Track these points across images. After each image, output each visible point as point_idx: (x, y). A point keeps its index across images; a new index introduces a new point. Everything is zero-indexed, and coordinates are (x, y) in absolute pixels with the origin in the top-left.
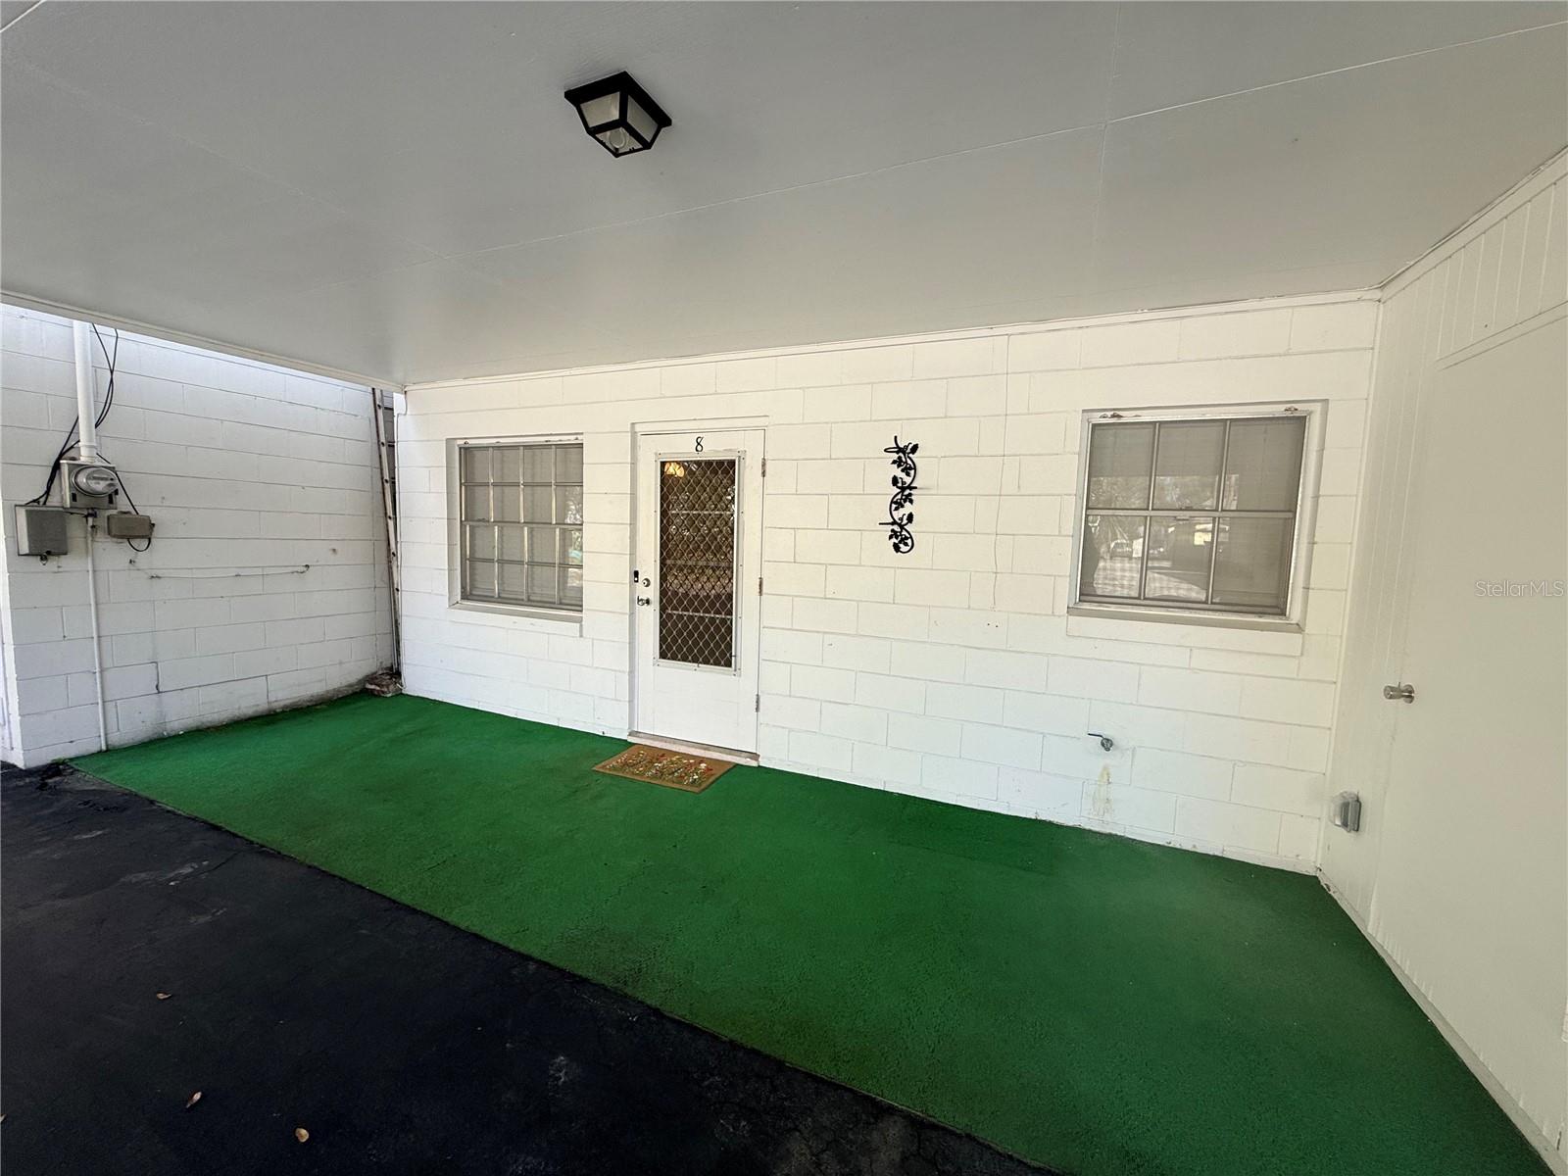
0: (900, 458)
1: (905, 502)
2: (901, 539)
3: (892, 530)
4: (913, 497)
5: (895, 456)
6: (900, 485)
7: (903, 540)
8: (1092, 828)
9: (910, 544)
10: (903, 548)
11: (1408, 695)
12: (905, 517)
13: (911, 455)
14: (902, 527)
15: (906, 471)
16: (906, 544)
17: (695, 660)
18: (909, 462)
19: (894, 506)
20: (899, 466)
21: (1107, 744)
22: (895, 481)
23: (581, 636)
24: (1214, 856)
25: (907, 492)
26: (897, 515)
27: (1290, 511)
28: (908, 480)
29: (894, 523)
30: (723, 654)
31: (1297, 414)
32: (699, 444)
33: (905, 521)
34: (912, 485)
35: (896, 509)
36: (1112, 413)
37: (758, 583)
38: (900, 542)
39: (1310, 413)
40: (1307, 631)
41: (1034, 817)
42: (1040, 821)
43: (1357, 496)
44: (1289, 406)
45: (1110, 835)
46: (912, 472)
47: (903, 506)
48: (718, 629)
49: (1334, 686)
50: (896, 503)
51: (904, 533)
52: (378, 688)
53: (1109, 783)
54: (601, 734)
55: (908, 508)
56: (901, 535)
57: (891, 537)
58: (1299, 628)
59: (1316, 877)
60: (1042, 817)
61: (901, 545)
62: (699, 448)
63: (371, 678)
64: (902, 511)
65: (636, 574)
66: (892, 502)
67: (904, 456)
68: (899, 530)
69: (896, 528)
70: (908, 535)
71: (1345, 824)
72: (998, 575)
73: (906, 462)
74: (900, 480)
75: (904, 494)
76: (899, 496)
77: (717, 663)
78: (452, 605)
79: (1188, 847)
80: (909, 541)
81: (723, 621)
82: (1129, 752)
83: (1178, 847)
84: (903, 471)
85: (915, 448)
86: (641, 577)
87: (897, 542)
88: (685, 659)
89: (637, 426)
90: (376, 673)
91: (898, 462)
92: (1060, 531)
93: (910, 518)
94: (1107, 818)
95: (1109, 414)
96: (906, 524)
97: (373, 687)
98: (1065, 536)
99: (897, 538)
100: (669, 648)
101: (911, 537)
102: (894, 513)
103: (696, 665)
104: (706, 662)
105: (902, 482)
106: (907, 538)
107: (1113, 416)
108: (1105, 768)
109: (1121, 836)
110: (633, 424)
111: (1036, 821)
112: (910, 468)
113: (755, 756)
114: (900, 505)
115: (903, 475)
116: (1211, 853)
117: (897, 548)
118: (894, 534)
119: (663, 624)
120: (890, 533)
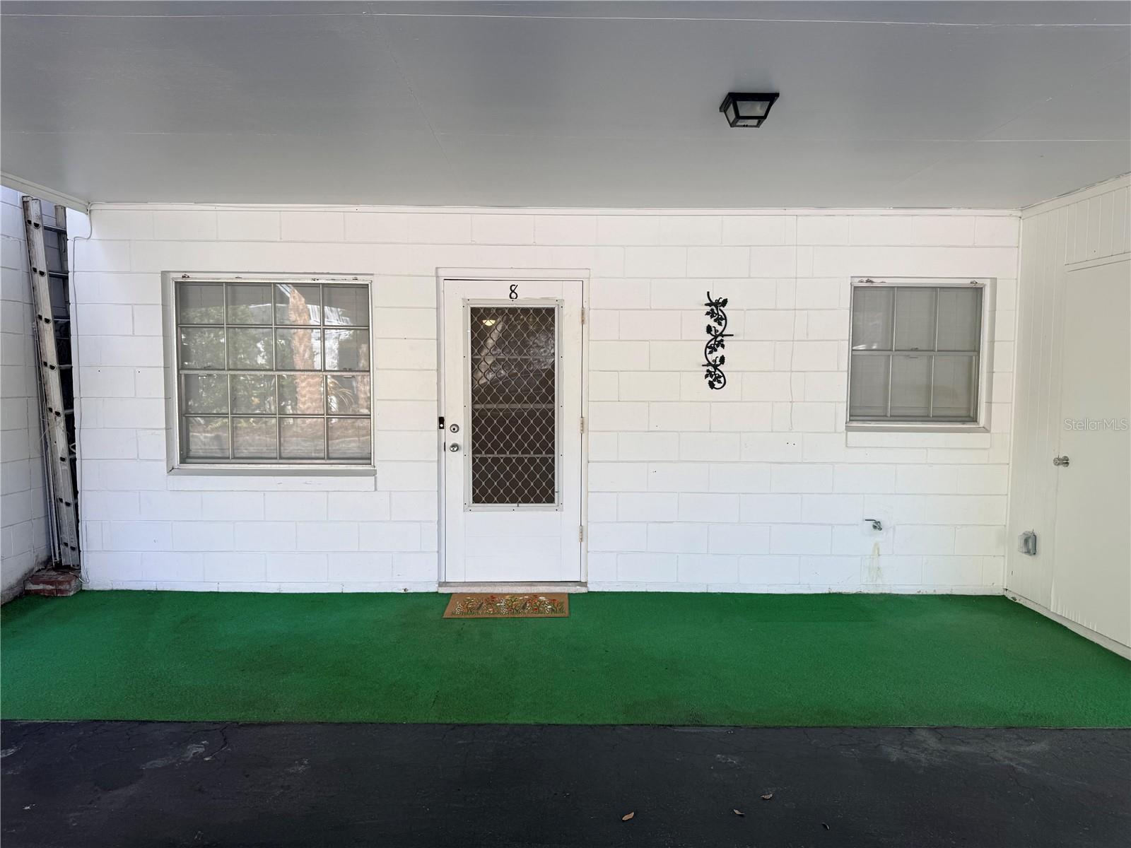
0: (712, 310)
1: (718, 346)
2: (715, 376)
3: (708, 371)
4: (724, 343)
5: (708, 309)
6: (713, 333)
7: (717, 379)
8: (869, 592)
9: (723, 381)
10: (717, 385)
11: (1065, 462)
12: (718, 360)
13: (721, 308)
14: (715, 367)
15: (718, 321)
16: (719, 382)
17: (513, 500)
18: (720, 313)
19: (708, 350)
20: (712, 317)
21: (877, 526)
22: (709, 329)
23: (376, 490)
24: (947, 595)
25: (719, 339)
26: (711, 357)
27: (975, 351)
28: (720, 328)
29: (709, 364)
30: (544, 492)
31: (978, 286)
32: (513, 291)
33: (718, 363)
34: (723, 333)
35: (711, 353)
36: (866, 279)
37: (580, 422)
38: (714, 380)
39: (985, 285)
40: (992, 432)
41: (827, 592)
42: (834, 594)
43: (1014, 341)
44: (972, 280)
45: (882, 595)
46: (723, 322)
47: (716, 350)
48: (538, 468)
49: (1008, 466)
50: (710, 347)
51: (717, 372)
52: (50, 587)
53: (879, 555)
54: (403, 591)
55: (720, 352)
56: (715, 375)
57: (706, 376)
58: (986, 430)
59: (1004, 596)
60: (834, 590)
61: (715, 383)
62: (513, 295)
63: (31, 577)
64: (715, 355)
65: (441, 420)
66: (707, 347)
67: (716, 308)
68: (713, 370)
69: (711, 369)
70: (720, 374)
71: (1028, 552)
72: (794, 404)
73: (718, 314)
74: (713, 329)
75: (716, 341)
76: (713, 342)
77: (538, 501)
78: (171, 470)
79: (930, 592)
80: (722, 379)
81: (544, 460)
82: (892, 529)
83: (925, 593)
84: (715, 321)
85: (725, 302)
86: (448, 423)
87: (712, 380)
88: (502, 500)
89: (439, 270)
90: (33, 569)
91: (711, 314)
92: (838, 368)
93: (722, 360)
94: (879, 582)
95: (865, 279)
96: (719, 365)
97: (41, 587)
98: (842, 371)
99: (711, 377)
100: (483, 491)
101: (724, 376)
102: (709, 356)
103: (516, 505)
104: (526, 500)
105: (715, 330)
106: (720, 377)
107: (867, 281)
108: (876, 545)
109: (889, 594)
110: (437, 268)
111: (830, 594)
112: (722, 319)
113: (585, 584)
114: (713, 349)
115: (716, 324)
116: (945, 593)
117: (712, 385)
118: (709, 374)
119: (476, 468)
120: (706, 373)
